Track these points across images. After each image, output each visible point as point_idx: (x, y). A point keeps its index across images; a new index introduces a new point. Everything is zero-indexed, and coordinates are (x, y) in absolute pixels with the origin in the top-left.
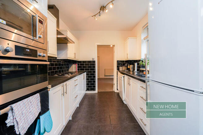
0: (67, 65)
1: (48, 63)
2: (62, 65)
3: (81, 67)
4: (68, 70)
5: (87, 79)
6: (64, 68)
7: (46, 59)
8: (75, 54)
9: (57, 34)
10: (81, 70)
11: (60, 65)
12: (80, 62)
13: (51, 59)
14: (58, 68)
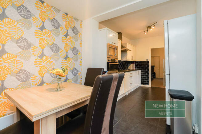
0: (127, 64)
1: (118, 63)
2: (124, 64)
3: (137, 66)
4: (128, 68)
5: (142, 75)
6: (125, 66)
7: (117, 62)
8: (132, 57)
9: (121, 48)
10: (137, 68)
11: (122, 64)
12: (137, 62)
13: (119, 61)
14: (121, 66)
